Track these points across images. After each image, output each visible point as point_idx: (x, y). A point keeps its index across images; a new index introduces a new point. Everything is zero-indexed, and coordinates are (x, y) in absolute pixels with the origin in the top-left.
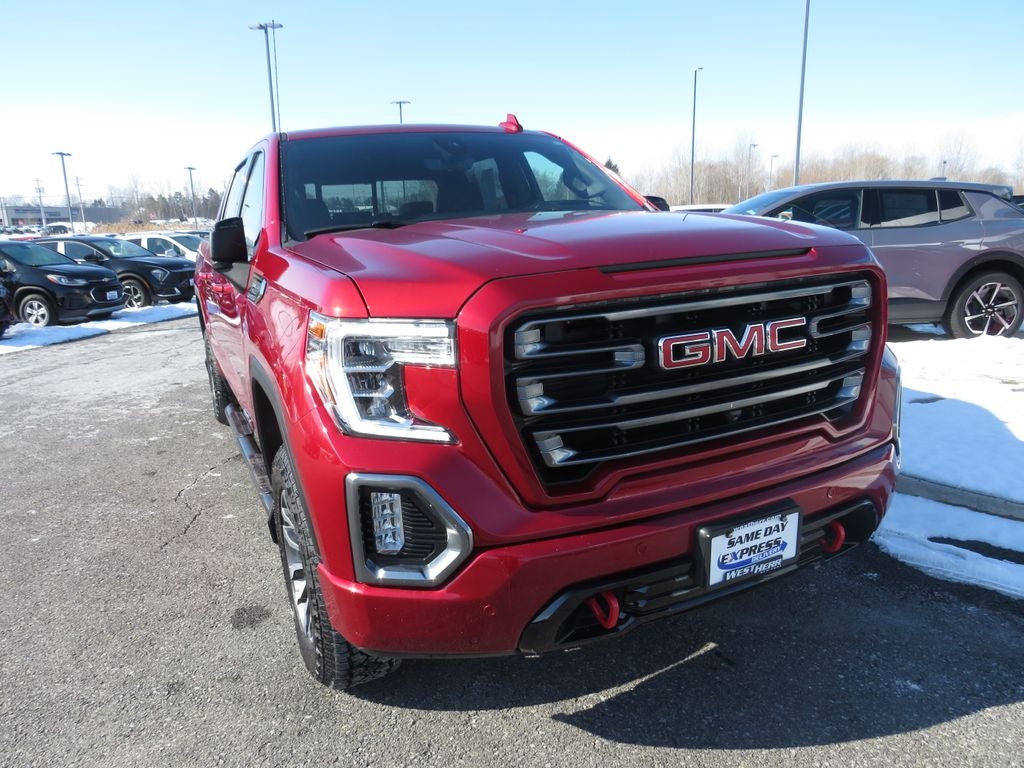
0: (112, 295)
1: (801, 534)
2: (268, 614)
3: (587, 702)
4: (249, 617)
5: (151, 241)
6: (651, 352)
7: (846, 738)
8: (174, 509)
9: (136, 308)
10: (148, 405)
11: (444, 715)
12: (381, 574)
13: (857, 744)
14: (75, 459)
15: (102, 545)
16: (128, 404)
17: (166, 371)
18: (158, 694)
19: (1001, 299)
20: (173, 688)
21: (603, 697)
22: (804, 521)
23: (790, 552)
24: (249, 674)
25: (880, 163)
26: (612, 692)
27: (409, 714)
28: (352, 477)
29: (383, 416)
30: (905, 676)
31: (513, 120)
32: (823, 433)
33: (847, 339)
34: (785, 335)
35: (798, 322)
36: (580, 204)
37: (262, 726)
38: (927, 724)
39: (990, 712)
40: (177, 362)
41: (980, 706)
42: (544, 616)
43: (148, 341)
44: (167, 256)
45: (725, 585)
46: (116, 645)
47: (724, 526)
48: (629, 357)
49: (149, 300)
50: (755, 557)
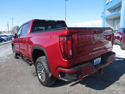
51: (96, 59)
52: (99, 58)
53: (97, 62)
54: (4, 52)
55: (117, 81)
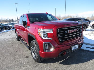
0: (2, 29)
1: (78, 46)
2: (29, 57)
3: (60, 62)
4: (27, 57)
5: (6, 24)
6: (68, 32)
7: (82, 63)
8: (16, 48)
9: (5, 30)
10: (9, 39)
11: (48, 64)
12: (46, 51)
13: (83, 63)
14: (4, 44)
15: (10, 52)
16: (7, 39)
17: (10, 36)
18: (21, 65)
19: (84, 28)
20: (22, 64)
21: (61, 61)
22: (79, 45)
23: (78, 48)
24: (29, 62)
25: (71, 17)
26: (62, 61)
27: (45, 64)
28: (44, 43)
29: (46, 38)
30: (85, 58)
31: (47, 13)
32: (79, 38)
33: (80, 30)
34: (77, 30)
35: (78, 29)
36: (54, 20)
37: (32, 66)
38: (88, 61)
39: (92, 60)
40: (11, 35)
41: (91, 59)
42: (60, 54)
43: (7, 33)
44: (7, 25)
45: (73, 50)
46: (15, 61)
47: (73, 46)
48: (66, 32)
49: (6, 29)
50: (75, 48)
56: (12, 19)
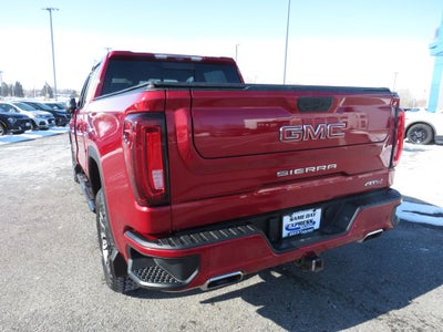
51: (295, 215)
52: (310, 212)
53: (302, 227)
54: (55, 159)
55: (398, 308)
56: (18, 84)
